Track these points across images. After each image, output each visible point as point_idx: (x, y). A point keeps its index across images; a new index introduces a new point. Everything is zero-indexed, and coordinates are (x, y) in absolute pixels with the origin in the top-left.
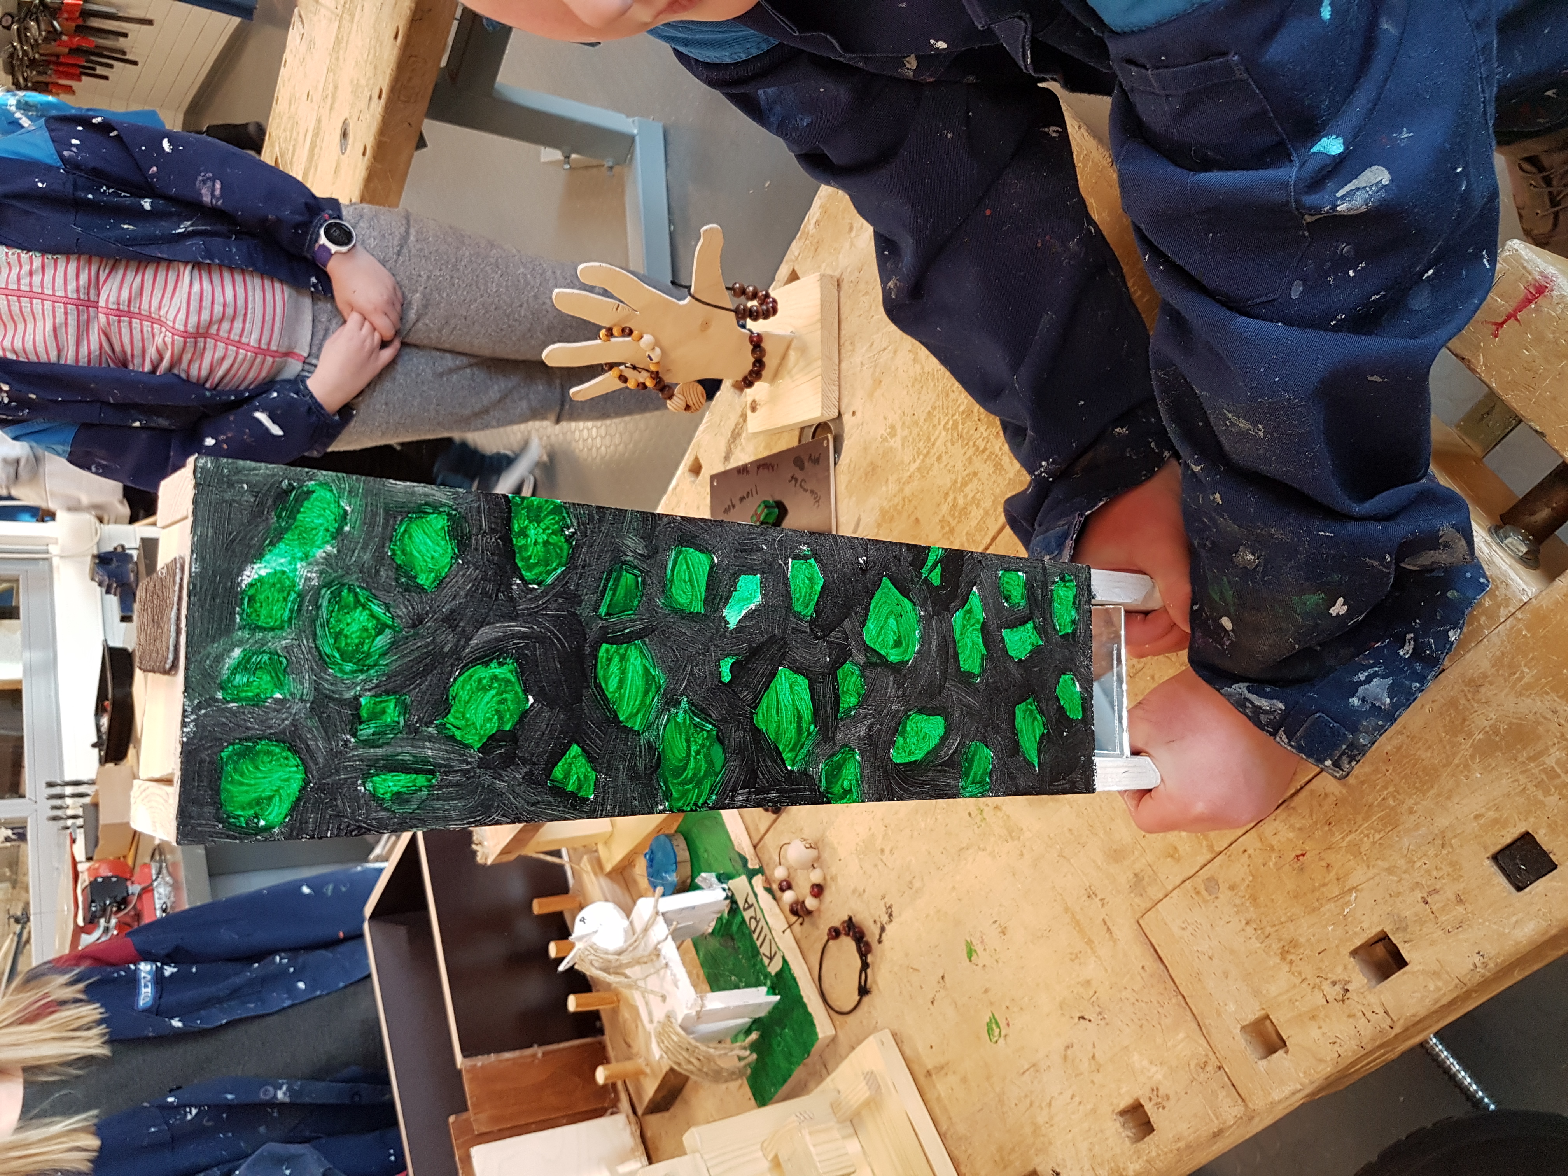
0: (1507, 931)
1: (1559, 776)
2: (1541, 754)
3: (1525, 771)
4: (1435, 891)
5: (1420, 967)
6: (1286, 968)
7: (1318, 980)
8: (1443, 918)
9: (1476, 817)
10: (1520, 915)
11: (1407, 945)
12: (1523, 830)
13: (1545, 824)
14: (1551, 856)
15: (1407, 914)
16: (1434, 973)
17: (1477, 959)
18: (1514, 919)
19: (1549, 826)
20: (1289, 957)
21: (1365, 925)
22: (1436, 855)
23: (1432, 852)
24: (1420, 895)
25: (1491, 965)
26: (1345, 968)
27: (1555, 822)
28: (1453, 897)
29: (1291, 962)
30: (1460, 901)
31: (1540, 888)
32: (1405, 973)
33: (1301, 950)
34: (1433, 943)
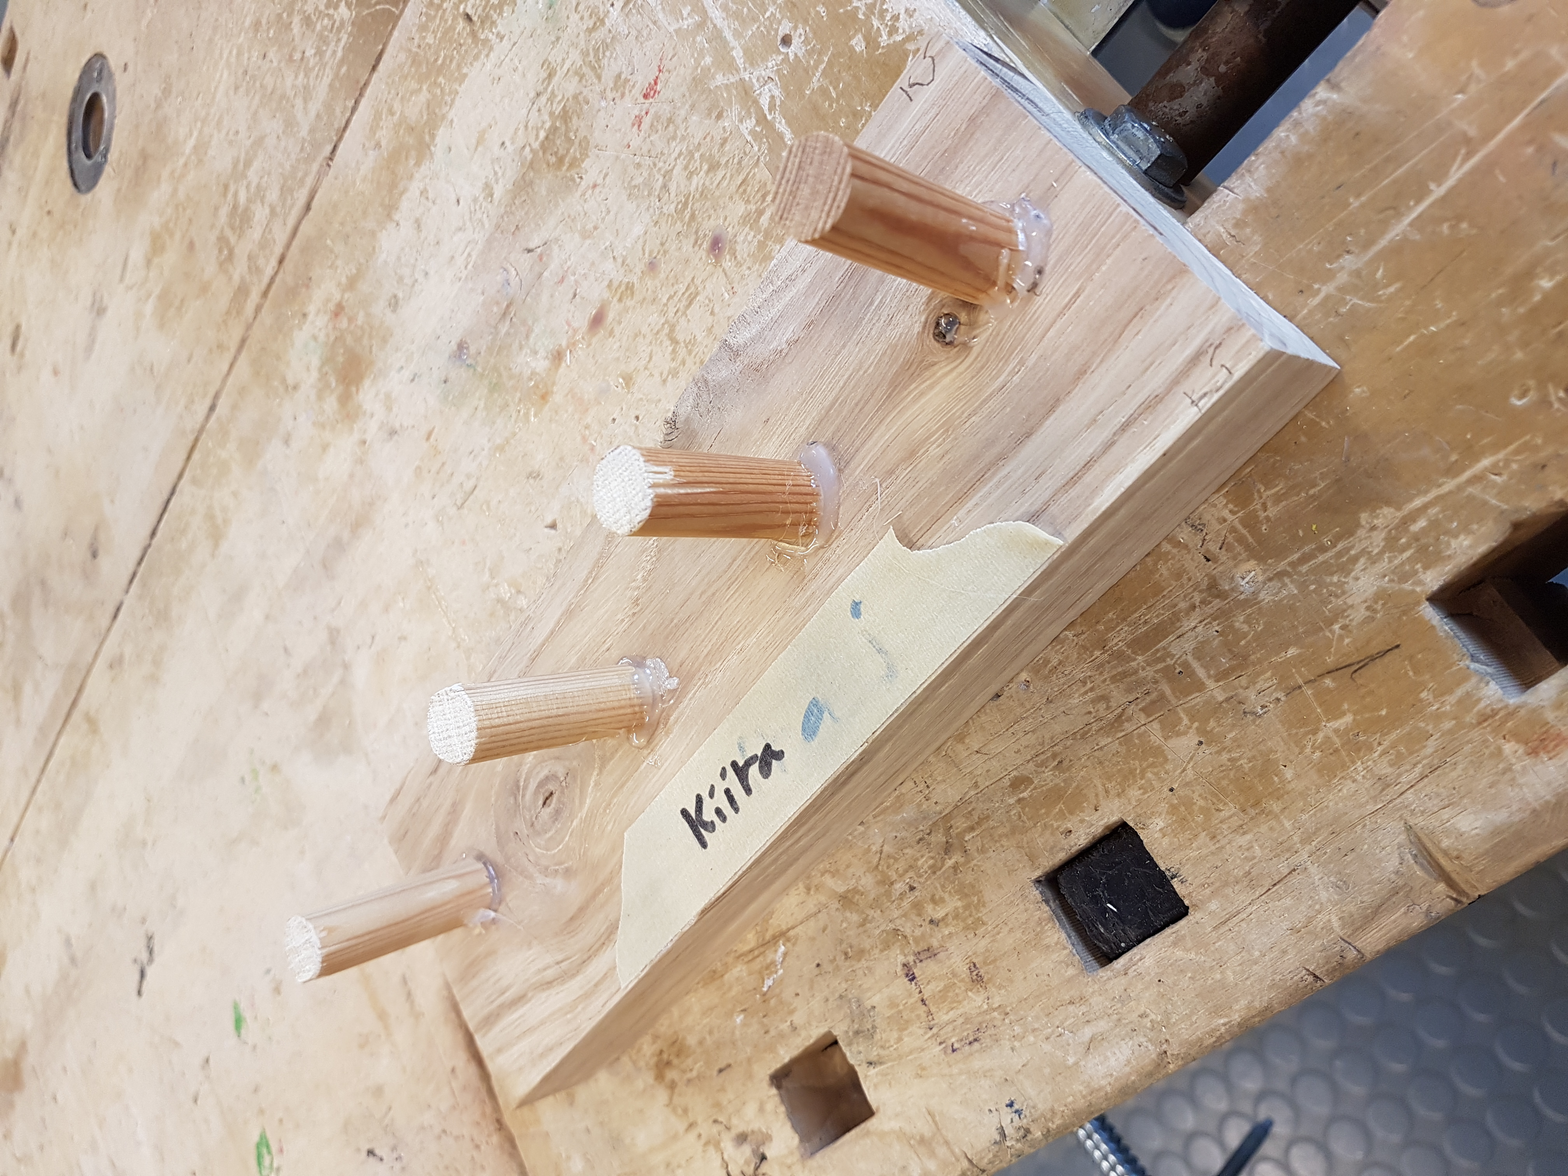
0: (1071, 1060)
1: (1200, 687)
2: (1161, 631)
3: (1124, 675)
4: (929, 953)
5: (895, 1125)
6: (662, 1095)
7: (715, 1129)
8: (942, 1017)
9: (1018, 783)
10: (1102, 1025)
11: (872, 1071)
12: (1114, 819)
13: (1164, 806)
14: (1175, 883)
15: (876, 1000)
16: (922, 1141)
17: (1007, 1118)
18: (1087, 1032)
19: (1173, 809)
20: (671, 1075)
21: (798, 1018)
22: (934, 869)
23: (926, 863)
24: (901, 959)
25: (1037, 1134)
26: (761, 1109)
27: (1188, 803)
28: (963, 969)
29: (672, 1086)
30: (977, 979)
31: (1148, 962)
32: (868, 1133)
33: (690, 1061)
34: (921, 1073)
